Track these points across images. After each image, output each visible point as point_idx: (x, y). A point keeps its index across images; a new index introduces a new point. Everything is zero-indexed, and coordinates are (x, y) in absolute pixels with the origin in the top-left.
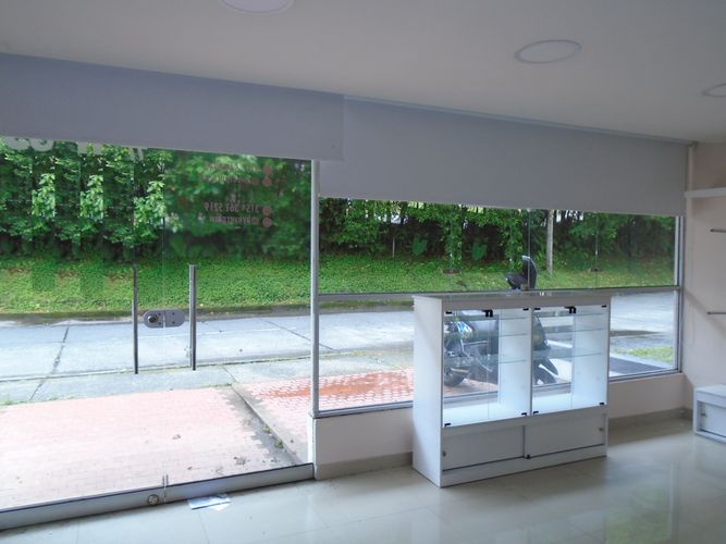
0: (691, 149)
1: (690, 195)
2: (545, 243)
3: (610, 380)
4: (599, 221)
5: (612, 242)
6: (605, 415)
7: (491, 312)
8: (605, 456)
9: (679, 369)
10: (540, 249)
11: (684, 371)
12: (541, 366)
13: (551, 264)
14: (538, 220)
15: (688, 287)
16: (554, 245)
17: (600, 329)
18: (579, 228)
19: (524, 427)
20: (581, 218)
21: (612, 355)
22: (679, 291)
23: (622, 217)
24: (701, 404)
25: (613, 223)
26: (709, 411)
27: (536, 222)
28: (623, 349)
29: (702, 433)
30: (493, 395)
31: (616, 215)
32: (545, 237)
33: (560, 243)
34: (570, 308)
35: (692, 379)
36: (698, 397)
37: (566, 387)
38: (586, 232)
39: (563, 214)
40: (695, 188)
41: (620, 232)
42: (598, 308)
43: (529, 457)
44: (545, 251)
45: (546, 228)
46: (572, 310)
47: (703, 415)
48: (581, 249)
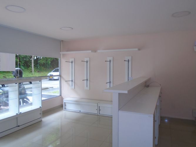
0: (62, 42)
1: (62, 53)
2: (31, 65)
3: (42, 101)
4: (46, 59)
5: (50, 65)
6: (41, 110)
7: (4, 85)
8: (42, 121)
9: (61, 95)
10: (30, 66)
11: (62, 96)
12: (25, 99)
13: (33, 70)
14: (29, 58)
15: (62, 75)
16: (34, 65)
17: (39, 87)
18: (41, 61)
19: (17, 118)
20: (41, 58)
21: (42, 93)
22: (60, 76)
23: (52, 58)
24: (65, 103)
25: (49, 60)
26: (67, 104)
27: (28, 59)
28: (51, 92)
29: (65, 110)
30: (7, 110)
31: (50, 58)
32: (31, 63)
33: (35, 65)
34: (30, 82)
35: (63, 97)
36: (64, 101)
37: (31, 104)
38: (43, 62)
39: (36, 57)
40: (63, 51)
41: (51, 62)
42: (38, 82)
43: (19, 126)
44: (31, 67)
45: (31, 60)
46: (31, 83)
47: (66, 105)
48: (42, 66)
